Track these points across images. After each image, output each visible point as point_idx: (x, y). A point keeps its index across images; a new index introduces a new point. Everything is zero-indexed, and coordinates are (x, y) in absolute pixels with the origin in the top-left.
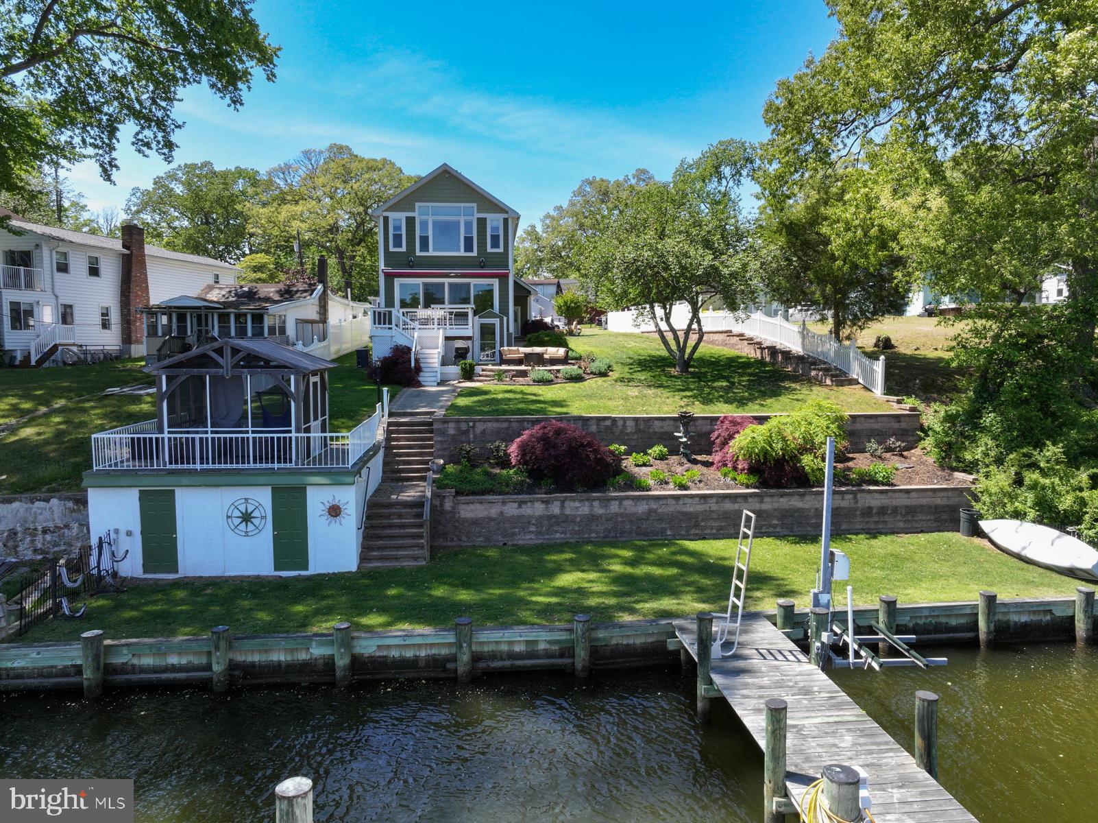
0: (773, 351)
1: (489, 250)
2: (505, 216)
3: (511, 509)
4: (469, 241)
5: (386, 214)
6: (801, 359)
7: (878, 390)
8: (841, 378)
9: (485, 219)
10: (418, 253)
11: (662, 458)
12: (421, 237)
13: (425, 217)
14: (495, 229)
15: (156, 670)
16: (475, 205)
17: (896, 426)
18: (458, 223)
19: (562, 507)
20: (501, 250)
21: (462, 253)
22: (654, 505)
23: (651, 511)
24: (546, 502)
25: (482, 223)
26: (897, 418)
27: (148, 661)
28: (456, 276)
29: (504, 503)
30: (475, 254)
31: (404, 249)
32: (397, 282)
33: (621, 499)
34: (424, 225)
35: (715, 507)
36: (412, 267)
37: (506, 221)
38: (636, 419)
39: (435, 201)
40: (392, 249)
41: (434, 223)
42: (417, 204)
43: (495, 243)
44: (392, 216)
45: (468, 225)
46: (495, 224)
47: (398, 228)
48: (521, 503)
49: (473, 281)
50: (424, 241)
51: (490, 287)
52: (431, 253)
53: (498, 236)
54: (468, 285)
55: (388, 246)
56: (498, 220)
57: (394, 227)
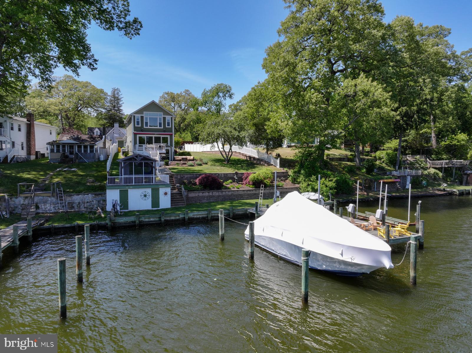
0: (250, 157)
1: (167, 127)
2: (172, 116)
3: (201, 194)
4: (160, 124)
5: (134, 115)
6: (258, 159)
7: (278, 167)
8: (269, 164)
10: (145, 127)
11: (231, 183)
12: (145, 122)
13: (146, 116)
15: (148, 222)
16: (162, 113)
17: (283, 175)
18: (157, 118)
19: (212, 193)
20: (170, 127)
21: (158, 127)
22: (233, 193)
23: (232, 194)
24: (209, 192)
25: (164, 118)
26: (283, 173)
27: (147, 220)
28: (157, 134)
29: (199, 193)
30: (162, 128)
31: (140, 126)
32: (138, 136)
33: (226, 191)
34: (147, 118)
35: (246, 193)
36: (142, 131)
37: (172, 118)
38: (224, 174)
39: (150, 111)
40: (136, 126)
41: (150, 118)
42: (144, 112)
43: (168, 125)
44: (136, 115)
45: (160, 119)
46: (168, 119)
48: (203, 193)
49: (162, 136)
50: (147, 123)
51: (167, 138)
52: (149, 127)
53: (169, 123)
54: (160, 137)
55: (135, 124)
56: (170, 118)
57: (137, 119)
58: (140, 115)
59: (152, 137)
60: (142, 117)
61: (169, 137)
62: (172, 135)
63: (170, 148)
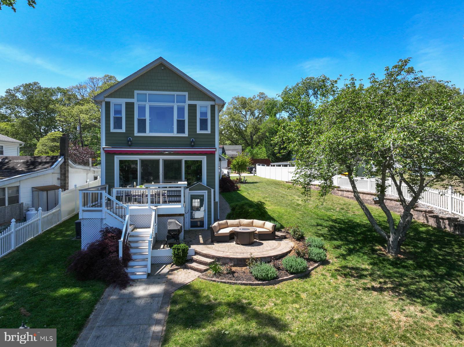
1: (199, 131)
2: (212, 103)
4: (181, 124)
5: (107, 100)
9: (195, 106)
10: (136, 134)
12: (139, 120)
13: (142, 103)
14: (204, 114)
16: (186, 94)
18: (172, 108)
20: (209, 131)
21: (175, 134)
25: (192, 109)
28: (170, 154)
30: (186, 135)
31: (123, 130)
32: (117, 159)
34: (142, 109)
36: (130, 146)
37: (213, 107)
39: (152, 90)
40: (112, 130)
41: (151, 108)
42: (136, 92)
43: (204, 126)
44: (113, 101)
45: (181, 110)
46: (204, 110)
47: (118, 112)
49: (184, 158)
50: (142, 123)
51: (200, 162)
52: (148, 134)
53: (206, 120)
54: (180, 161)
55: (110, 127)
56: (207, 107)
57: (115, 111)
58: (122, 101)
59: (158, 161)
60: (130, 107)
61: (204, 159)
62: (213, 154)
63: (206, 191)
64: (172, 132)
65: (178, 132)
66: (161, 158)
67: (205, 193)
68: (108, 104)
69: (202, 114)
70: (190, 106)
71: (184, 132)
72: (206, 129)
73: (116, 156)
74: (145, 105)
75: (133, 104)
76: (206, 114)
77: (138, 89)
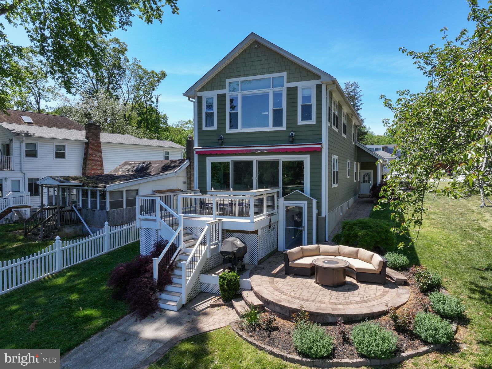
1: (300, 122)
2: (318, 82)
4: (277, 114)
5: (200, 94)
9: (295, 89)
10: (228, 131)
12: (230, 114)
13: (234, 93)
14: (307, 98)
16: (285, 74)
18: (267, 96)
20: (313, 121)
21: (270, 128)
25: (292, 92)
28: (263, 153)
30: (284, 128)
31: (215, 127)
32: (209, 160)
34: (234, 101)
36: (221, 145)
37: (319, 88)
39: (244, 75)
40: (205, 128)
41: (244, 98)
42: (228, 81)
43: (306, 115)
44: (206, 95)
45: (278, 96)
46: (306, 93)
47: (210, 106)
49: (282, 158)
50: (234, 117)
51: (301, 164)
52: (241, 129)
53: (310, 106)
54: (276, 163)
55: (202, 125)
56: (311, 88)
57: (207, 106)
58: (213, 94)
59: (250, 163)
60: (221, 98)
61: (306, 159)
62: (319, 151)
63: (306, 202)
64: (268, 126)
65: (275, 125)
66: (254, 158)
67: (304, 204)
68: (200, 99)
69: (304, 98)
70: (289, 89)
71: (281, 125)
72: (310, 118)
73: (208, 158)
74: (237, 95)
75: (224, 95)
76: (309, 98)
77: (229, 78)
